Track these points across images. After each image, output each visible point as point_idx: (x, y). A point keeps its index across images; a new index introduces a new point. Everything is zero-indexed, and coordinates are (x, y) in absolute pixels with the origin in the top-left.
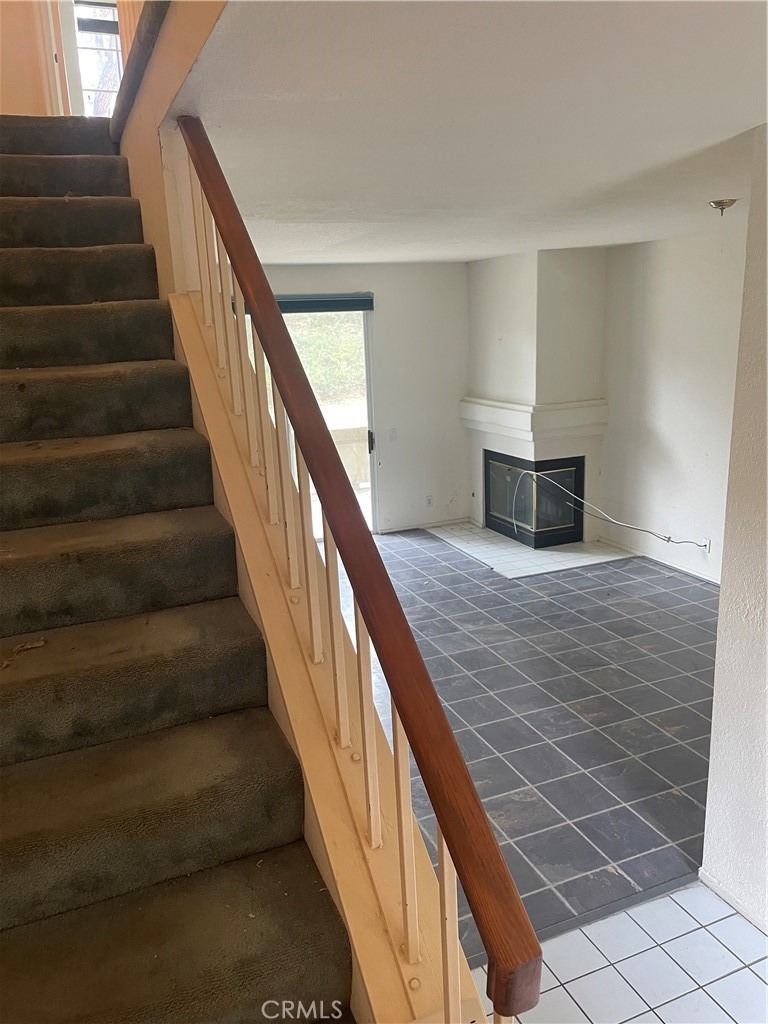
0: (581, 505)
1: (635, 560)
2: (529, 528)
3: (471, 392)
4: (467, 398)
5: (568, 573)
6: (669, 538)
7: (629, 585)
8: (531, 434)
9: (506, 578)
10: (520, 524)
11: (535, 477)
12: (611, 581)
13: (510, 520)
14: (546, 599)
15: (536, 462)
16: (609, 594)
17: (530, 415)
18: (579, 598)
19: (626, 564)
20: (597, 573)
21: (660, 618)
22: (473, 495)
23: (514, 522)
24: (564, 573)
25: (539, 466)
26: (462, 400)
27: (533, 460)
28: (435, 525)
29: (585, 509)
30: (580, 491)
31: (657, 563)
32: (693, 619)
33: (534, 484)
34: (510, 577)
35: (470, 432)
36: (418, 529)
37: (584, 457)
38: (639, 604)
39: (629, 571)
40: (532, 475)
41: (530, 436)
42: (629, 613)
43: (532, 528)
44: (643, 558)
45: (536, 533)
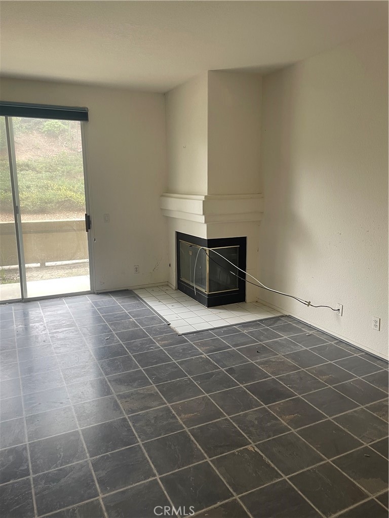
0: (244, 275)
1: (282, 319)
2: (204, 291)
3: (168, 188)
4: (164, 194)
5: (228, 330)
6: (310, 302)
7: (276, 342)
8: (203, 217)
9: (177, 334)
10: (198, 288)
11: (207, 252)
12: (262, 338)
13: (191, 284)
14: (205, 356)
15: (208, 240)
16: (259, 351)
17: (202, 202)
18: (232, 355)
19: (275, 322)
20: (252, 329)
21: (301, 379)
22: (170, 265)
23: (195, 286)
24: (225, 329)
25: (211, 243)
26: (162, 196)
27: (206, 238)
28: (140, 287)
29: (247, 279)
30: (243, 265)
31: (299, 322)
32: (331, 381)
33: (207, 257)
34: (180, 332)
35: (167, 219)
36: (128, 290)
37: (246, 237)
38: (283, 363)
39: (278, 329)
40: (206, 250)
41: (202, 219)
42: (274, 373)
43: (205, 290)
44: (289, 317)
45: (208, 295)
